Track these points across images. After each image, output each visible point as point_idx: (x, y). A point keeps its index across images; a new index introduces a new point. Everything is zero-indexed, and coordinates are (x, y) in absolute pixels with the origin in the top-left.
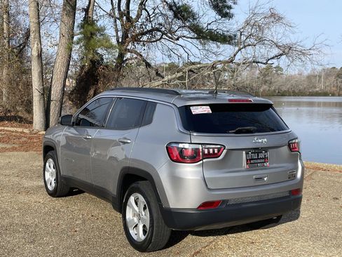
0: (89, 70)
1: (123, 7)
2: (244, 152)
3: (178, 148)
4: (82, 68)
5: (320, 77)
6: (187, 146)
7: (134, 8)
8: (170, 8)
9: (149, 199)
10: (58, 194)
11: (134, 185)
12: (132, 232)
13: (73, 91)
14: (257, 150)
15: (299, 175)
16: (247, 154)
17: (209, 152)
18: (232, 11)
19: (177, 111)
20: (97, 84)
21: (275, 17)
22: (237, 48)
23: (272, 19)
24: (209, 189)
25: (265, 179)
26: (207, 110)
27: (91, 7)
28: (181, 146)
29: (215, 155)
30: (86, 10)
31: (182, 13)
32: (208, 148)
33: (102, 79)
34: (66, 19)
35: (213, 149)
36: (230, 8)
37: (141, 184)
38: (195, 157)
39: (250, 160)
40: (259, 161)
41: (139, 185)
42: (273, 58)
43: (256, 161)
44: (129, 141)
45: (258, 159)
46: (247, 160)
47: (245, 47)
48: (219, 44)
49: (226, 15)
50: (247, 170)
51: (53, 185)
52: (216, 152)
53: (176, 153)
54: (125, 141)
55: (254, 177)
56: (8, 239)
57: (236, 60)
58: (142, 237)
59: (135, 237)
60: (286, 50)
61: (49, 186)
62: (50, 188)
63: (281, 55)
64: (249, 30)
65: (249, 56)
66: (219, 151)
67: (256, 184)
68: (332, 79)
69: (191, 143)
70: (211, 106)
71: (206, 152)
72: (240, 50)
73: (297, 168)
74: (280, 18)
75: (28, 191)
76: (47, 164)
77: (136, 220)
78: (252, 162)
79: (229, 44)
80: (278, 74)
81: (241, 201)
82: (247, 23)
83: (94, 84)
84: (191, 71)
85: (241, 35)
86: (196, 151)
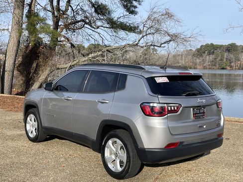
0: (32, 49)
1: (55, 3)
2: (192, 109)
3: (149, 106)
4: (27, 47)
5: (182, 56)
6: (155, 105)
7: (63, 5)
8: (93, 5)
9: (126, 142)
10: (38, 140)
11: (112, 132)
12: (110, 166)
13: (20, 64)
14: (199, 107)
15: (222, 124)
16: (193, 110)
17: (171, 109)
18: (136, 10)
19: (145, 80)
20: (38, 59)
21: (169, 15)
22: (141, 36)
23: (167, 16)
24: (172, 134)
25: (205, 127)
26: (165, 80)
27: (33, 3)
28: (151, 105)
29: (175, 111)
30: (30, 5)
31: (101, 10)
32: (171, 107)
33: (42, 56)
34: (17, 11)
35: (174, 106)
36: (135, 7)
37: (119, 132)
38: (162, 113)
39: (195, 114)
40: (200, 115)
41: (117, 133)
42: (165, 43)
43: (199, 115)
44: (107, 102)
45: (200, 113)
46: (194, 114)
47: (146, 35)
48: (127, 32)
49: (132, 12)
50: (194, 121)
51: (35, 133)
52: (176, 109)
53: (148, 110)
54: (105, 101)
55: (198, 126)
56: (17, 174)
57: (140, 44)
58: (120, 169)
59: (113, 169)
60: (174, 38)
61: (30, 135)
62: (31, 136)
63: (170, 41)
64: (151, 24)
65: (149, 41)
66: (177, 108)
67: (200, 130)
68: (190, 57)
69: (159, 103)
70: (168, 77)
71: (169, 109)
72: (143, 37)
73: (220, 119)
74: (172, 16)
75: (13, 139)
76: (28, 119)
77: (113, 157)
78: (196, 115)
79: (134, 32)
80: (154, 54)
81: (191, 142)
82: (149, 18)
83: (36, 59)
84: (108, 51)
85: (144, 26)
86: (163, 109)
